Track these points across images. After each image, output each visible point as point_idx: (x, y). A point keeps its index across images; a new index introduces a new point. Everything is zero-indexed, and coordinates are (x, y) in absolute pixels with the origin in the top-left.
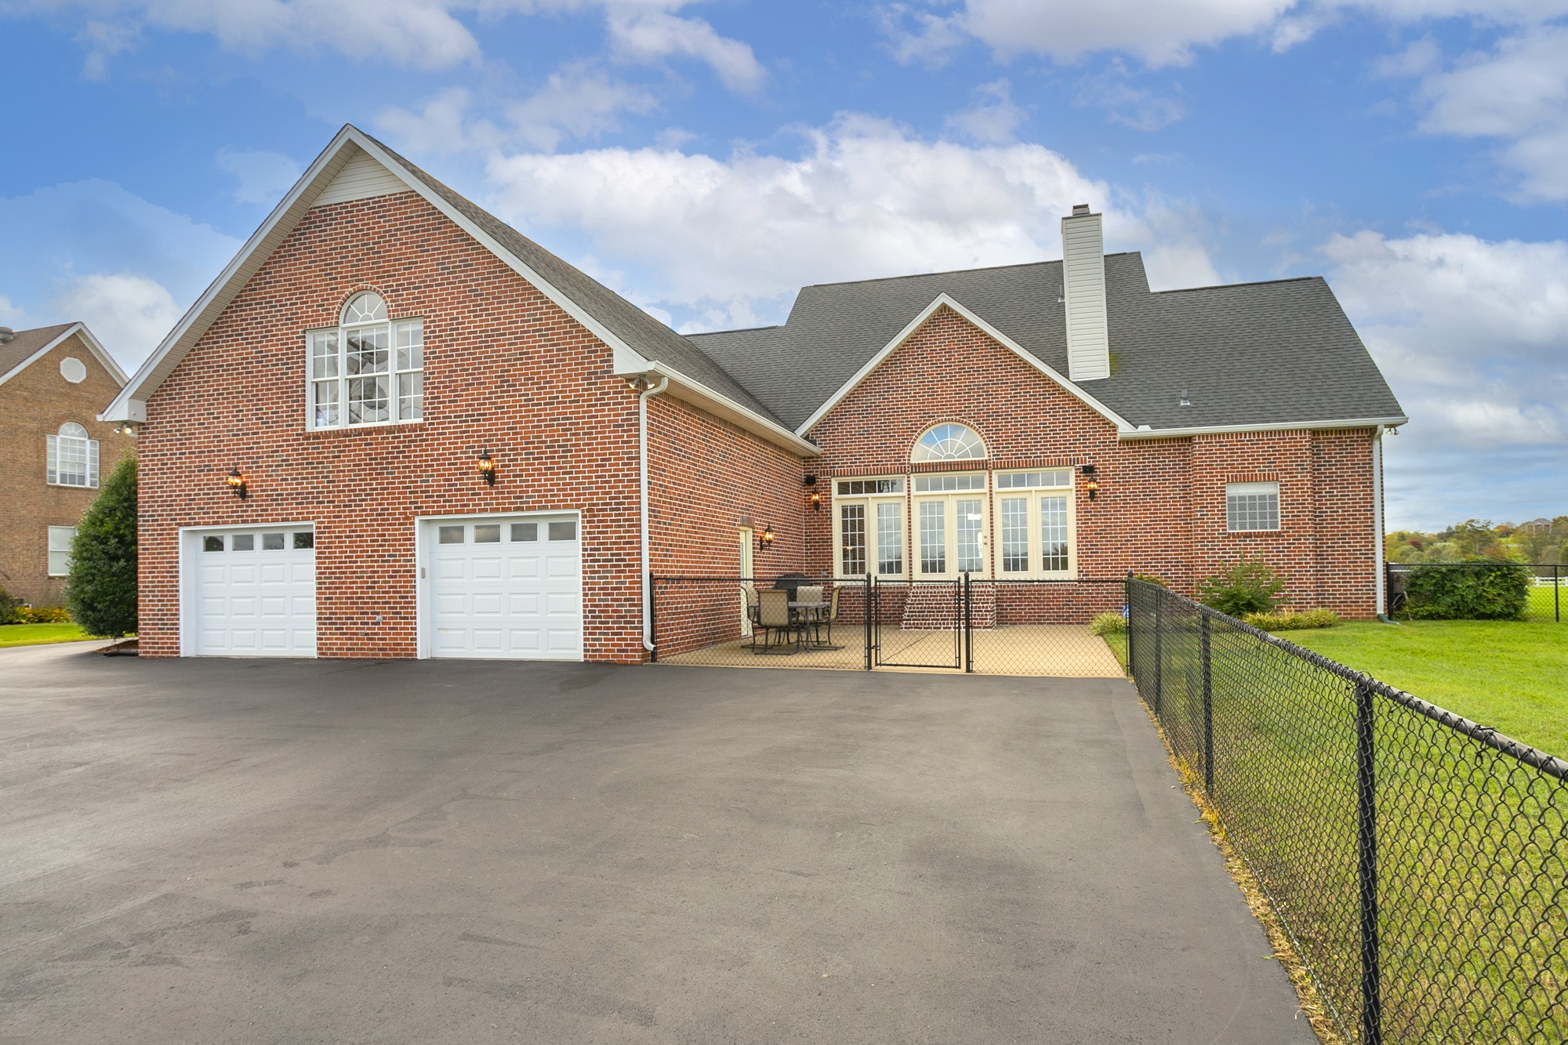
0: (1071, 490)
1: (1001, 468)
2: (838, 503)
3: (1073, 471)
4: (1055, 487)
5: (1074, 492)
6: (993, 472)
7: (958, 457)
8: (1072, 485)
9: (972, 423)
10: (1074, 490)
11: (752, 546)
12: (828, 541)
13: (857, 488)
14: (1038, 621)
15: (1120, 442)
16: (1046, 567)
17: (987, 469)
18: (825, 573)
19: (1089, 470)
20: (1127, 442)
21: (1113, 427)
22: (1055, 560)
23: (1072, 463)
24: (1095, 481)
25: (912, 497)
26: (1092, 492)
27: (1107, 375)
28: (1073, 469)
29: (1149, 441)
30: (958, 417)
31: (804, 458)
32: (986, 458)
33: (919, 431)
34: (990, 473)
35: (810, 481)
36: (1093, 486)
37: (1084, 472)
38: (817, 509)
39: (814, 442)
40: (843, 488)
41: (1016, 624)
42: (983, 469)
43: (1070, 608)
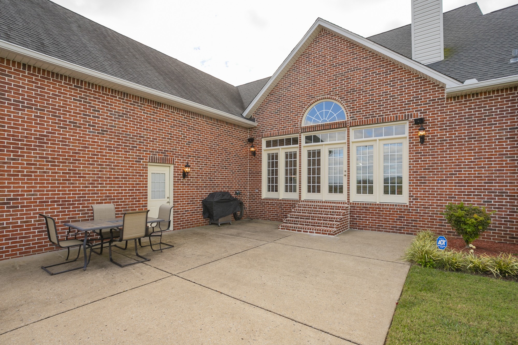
0: (406, 138)
1: (355, 126)
2: (265, 153)
3: (408, 124)
4: (394, 136)
5: (408, 139)
6: (351, 129)
7: (329, 121)
8: (407, 134)
9: (337, 98)
10: (408, 137)
11: (173, 175)
12: (259, 173)
13: (275, 143)
14: (379, 229)
15: (447, 98)
16: (386, 192)
17: (346, 127)
18: (257, 191)
19: (420, 122)
20: (454, 98)
21: (442, 87)
22: (393, 187)
23: (406, 118)
24: (424, 129)
25: (302, 147)
26: (422, 138)
27: (442, 58)
28: (407, 122)
29: (475, 94)
30: (329, 96)
31: (250, 129)
32: (346, 120)
33: (306, 107)
34: (349, 130)
35: (251, 140)
36: (422, 133)
37: (416, 124)
38: (255, 155)
39: (253, 120)
40: (268, 144)
41: (362, 229)
42: (344, 127)
43: (402, 222)
